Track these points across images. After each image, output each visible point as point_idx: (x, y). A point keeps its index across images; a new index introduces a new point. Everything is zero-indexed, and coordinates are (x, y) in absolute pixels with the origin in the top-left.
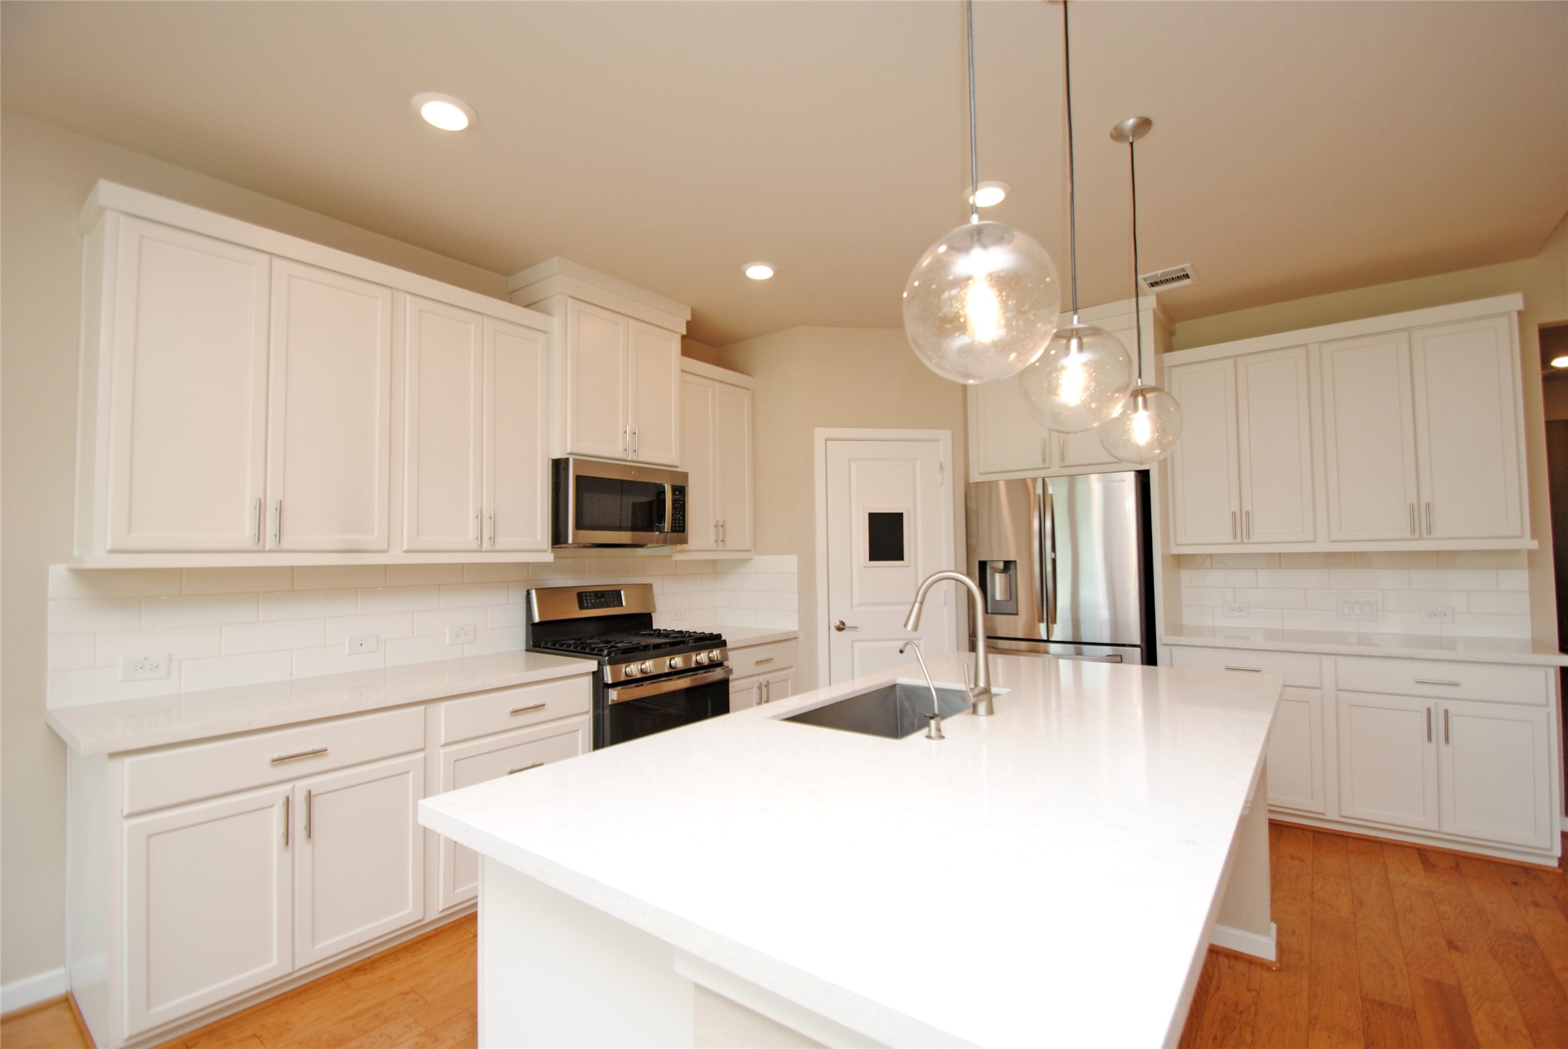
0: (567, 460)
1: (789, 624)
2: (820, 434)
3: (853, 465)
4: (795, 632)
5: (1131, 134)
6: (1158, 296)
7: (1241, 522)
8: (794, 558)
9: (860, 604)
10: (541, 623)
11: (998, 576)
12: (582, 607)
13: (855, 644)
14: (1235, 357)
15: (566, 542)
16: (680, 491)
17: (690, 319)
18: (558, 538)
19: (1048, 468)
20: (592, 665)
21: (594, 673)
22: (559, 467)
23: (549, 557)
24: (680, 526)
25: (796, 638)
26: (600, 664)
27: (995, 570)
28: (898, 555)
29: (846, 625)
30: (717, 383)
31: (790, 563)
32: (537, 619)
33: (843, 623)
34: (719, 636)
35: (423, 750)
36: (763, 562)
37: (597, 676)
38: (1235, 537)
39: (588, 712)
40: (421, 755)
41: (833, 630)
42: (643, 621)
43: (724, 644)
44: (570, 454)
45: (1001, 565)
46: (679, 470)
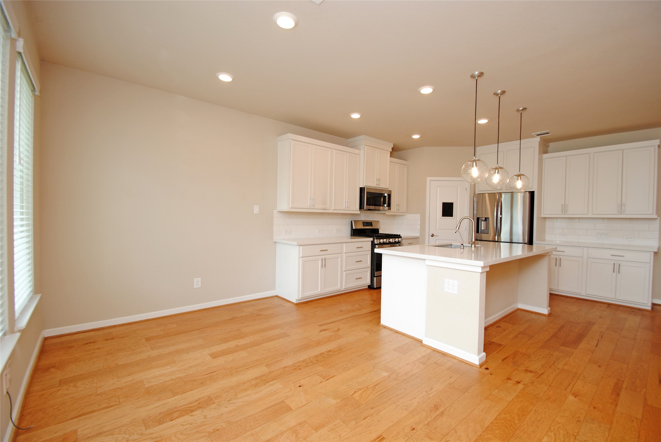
0: (365, 188)
1: (417, 234)
2: (429, 179)
3: (438, 188)
4: (419, 236)
5: (521, 111)
6: (541, 137)
7: (564, 208)
9: (439, 229)
10: (355, 229)
11: (483, 222)
12: (364, 226)
13: (437, 241)
14: (566, 156)
15: (364, 208)
16: (389, 196)
17: (393, 147)
18: (361, 207)
19: (501, 190)
20: (372, 239)
21: (372, 241)
22: (362, 190)
23: (359, 212)
24: (389, 205)
25: (419, 238)
26: (374, 239)
27: (482, 220)
28: (451, 215)
29: (434, 235)
30: (398, 164)
31: (418, 216)
32: (354, 228)
33: (433, 234)
34: (400, 235)
35: (341, 253)
36: (410, 216)
37: (373, 242)
38: (562, 212)
39: (370, 251)
40: (341, 254)
41: (430, 236)
42: (377, 231)
43: (401, 237)
44: (365, 186)
45: (484, 219)
46: (389, 190)
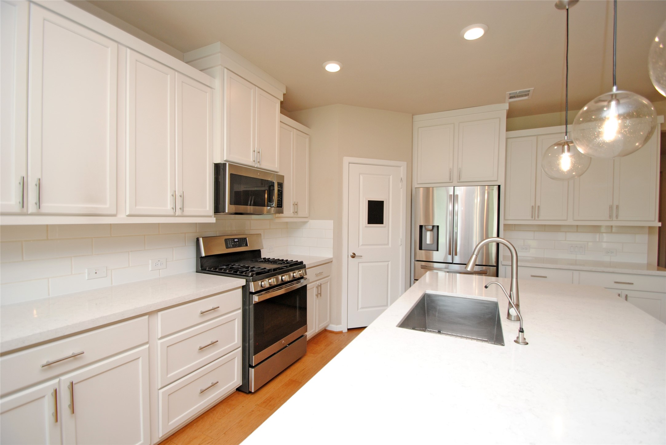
0: (224, 165)
1: (328, 254)
2: (346, 160)
3: (361, 176)
4: (332, 258)
5: (567, 4)
6: (510, 104)
7: (535, 210)
8: (331, 222)
9: (362, 245)
10: (206, 257)
11: (429, 234)
12: (227, 247)
13: (360, 264)
14: (537, 135)
15: (224, 211)
16: (281, 185)
17: (285, 92)
18: (218, 208)
19: (452, 182)
20: (242, 282)
21: (243, 287)
22: (219, 169)
23: (213, 220)
24: (280, 205)
25: (331, 262)
26: (247, 281)
27: (428, 230)
28: (381, 222)
29: (356, 255)
30: (295, 130)
31: (329, 224)
32: (203, 254)
33: (354, 254)
34: (301, 263)
35: (147, 343)
36: (313, 223)
37: (245, 288)
38: (532, 217)
39: (239, 309)
40: (147, 346)
41: (350, 257)
42: (257, 253)
43: (304, 267)
44: (225, 161)
45: (431, 227)
46: (279, 174)
